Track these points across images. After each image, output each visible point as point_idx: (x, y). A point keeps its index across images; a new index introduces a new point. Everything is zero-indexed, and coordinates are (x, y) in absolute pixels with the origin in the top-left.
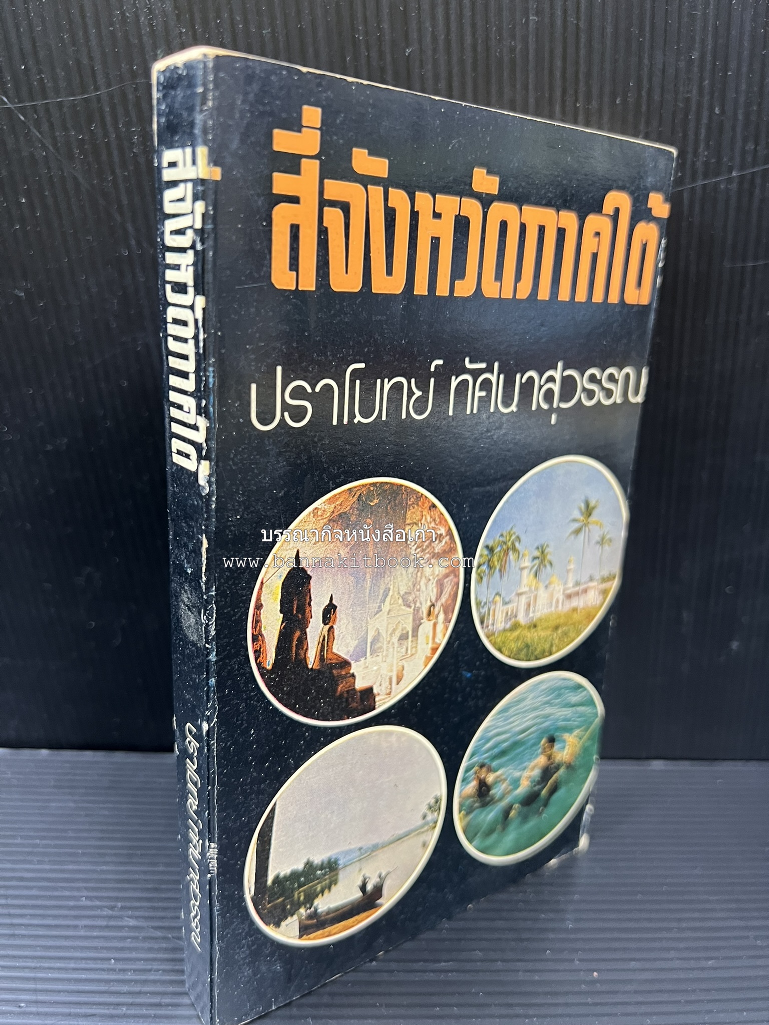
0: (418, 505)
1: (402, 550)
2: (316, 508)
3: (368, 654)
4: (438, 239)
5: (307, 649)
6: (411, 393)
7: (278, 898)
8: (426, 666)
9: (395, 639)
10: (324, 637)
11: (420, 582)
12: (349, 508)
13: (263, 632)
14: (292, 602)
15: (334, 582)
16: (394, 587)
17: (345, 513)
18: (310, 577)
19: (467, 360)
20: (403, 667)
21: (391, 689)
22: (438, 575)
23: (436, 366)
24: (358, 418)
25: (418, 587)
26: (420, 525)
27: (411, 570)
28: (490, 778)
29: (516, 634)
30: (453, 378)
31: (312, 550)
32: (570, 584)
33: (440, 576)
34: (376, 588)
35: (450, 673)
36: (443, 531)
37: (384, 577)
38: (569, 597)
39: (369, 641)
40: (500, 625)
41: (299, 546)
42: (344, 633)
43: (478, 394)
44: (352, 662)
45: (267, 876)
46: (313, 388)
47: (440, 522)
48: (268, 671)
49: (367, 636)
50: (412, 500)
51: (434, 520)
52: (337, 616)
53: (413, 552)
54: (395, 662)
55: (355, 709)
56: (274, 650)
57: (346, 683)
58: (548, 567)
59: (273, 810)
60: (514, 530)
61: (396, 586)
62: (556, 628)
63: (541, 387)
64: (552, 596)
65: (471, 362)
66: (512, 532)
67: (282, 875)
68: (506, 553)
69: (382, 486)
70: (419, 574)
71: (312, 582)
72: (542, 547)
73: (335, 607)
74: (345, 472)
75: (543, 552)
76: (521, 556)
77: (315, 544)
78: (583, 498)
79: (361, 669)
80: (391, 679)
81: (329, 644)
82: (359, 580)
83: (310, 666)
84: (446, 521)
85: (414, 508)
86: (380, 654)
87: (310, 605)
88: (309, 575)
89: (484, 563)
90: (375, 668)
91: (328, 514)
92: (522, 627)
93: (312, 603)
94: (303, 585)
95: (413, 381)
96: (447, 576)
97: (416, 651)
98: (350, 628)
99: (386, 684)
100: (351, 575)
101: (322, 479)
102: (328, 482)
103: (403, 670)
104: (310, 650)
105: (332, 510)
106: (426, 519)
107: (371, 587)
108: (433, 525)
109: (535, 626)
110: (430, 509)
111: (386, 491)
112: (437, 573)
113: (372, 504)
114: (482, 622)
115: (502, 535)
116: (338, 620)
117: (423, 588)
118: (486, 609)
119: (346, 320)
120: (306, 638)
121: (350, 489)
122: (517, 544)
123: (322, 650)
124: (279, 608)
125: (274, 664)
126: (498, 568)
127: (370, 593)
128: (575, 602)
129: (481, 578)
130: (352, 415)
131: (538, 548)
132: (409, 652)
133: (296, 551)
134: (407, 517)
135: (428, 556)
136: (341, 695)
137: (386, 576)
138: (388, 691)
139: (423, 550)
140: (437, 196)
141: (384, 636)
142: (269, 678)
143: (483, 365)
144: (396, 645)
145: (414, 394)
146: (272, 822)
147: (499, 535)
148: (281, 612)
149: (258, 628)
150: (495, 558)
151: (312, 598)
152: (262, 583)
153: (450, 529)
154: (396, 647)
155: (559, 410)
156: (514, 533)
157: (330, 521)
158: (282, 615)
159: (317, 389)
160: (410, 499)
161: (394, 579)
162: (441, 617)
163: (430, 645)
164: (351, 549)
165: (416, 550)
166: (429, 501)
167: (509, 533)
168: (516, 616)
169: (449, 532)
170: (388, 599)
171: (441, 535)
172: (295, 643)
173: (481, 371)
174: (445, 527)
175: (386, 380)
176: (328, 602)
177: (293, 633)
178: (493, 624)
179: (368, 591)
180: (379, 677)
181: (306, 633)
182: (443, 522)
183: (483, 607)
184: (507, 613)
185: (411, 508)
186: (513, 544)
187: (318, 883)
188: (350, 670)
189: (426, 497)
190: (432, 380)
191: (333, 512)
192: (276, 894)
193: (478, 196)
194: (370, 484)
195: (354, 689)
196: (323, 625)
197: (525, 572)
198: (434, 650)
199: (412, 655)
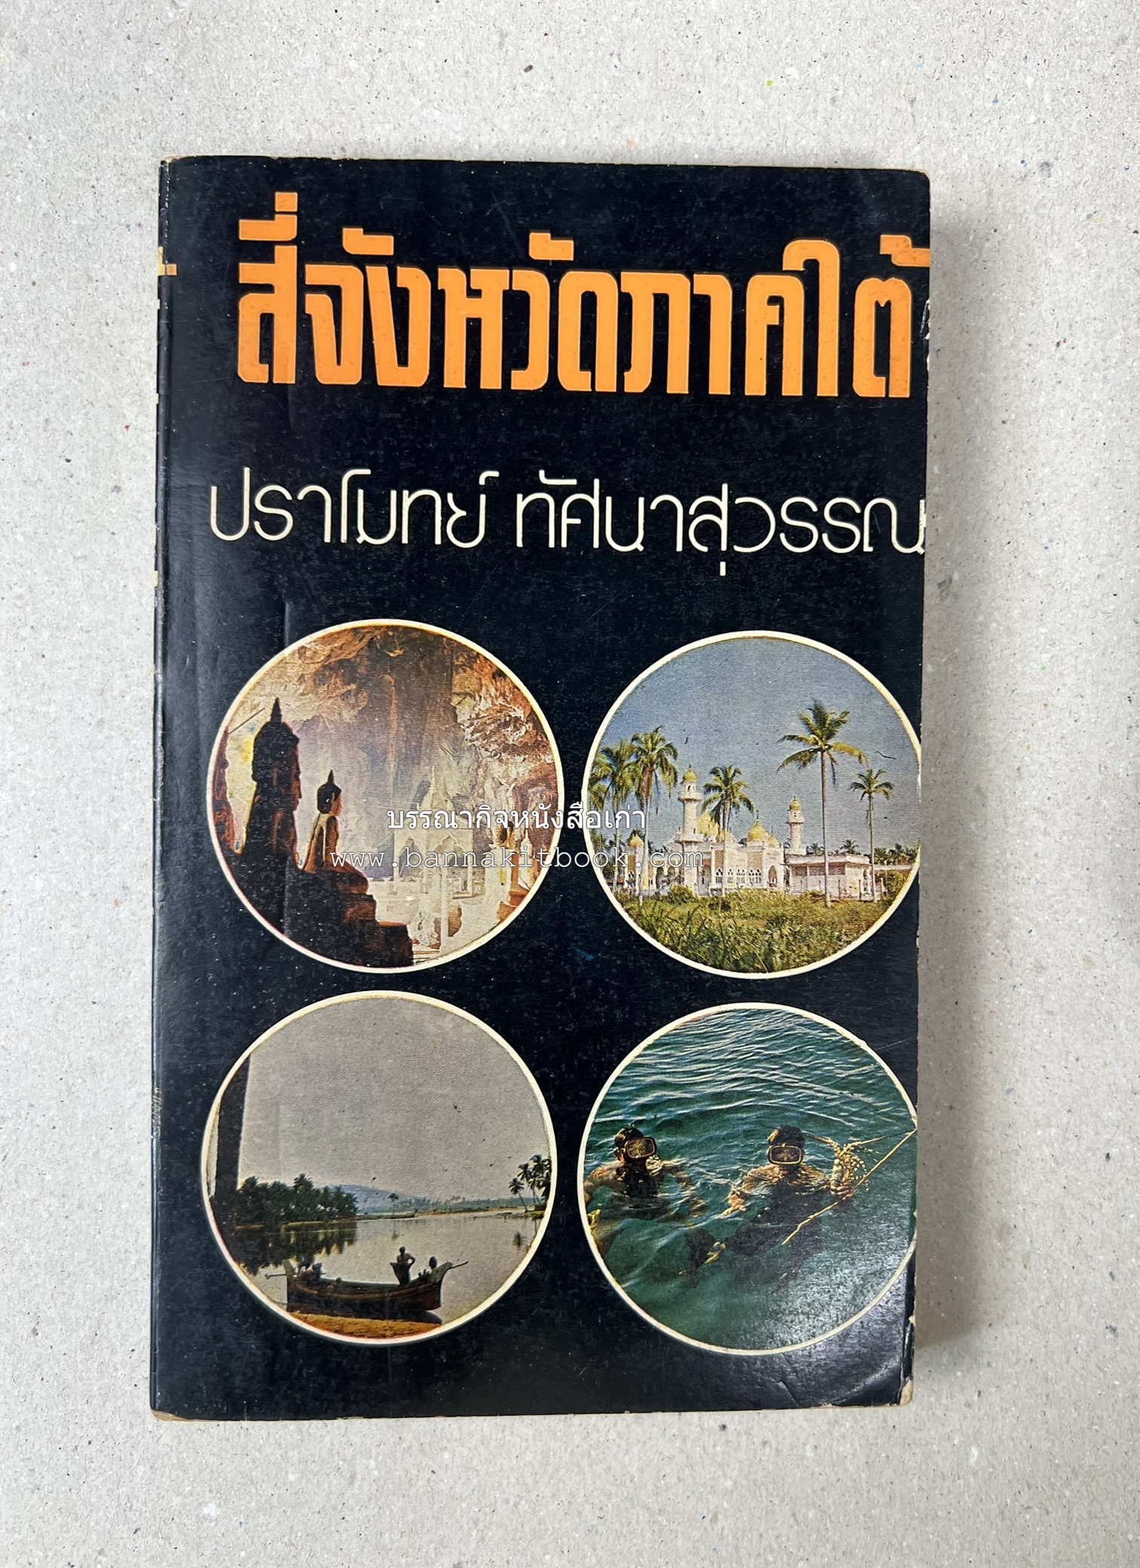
0: (471, 668)
1: (447, 730)
2: (303, 647)
3: (396, 873)
4: (478, 321)
5: (295, 841)
6: (447, 513)
7: (253, 1222)
8: (502, 920)
9: (442, 860)
10: (321, 829)
11: (483, 783)
12: (354, 654)
13: (229, 800)
14: (269, 767)
15: (335, 755)
16: (437, 782)
17: (348, 660)
18: (296, 740)
19: (542, 473)
20: (460, 910)
21: (439, 939)
22: (515, 779)
23: (487, 479)
24: (363, 537)
25: (481, 791)
26: (477, 698)
27: (465, 763)
28: (655, 1165)
29: (683, 910)
30: (520, 496)
31: (298, 703)
32: (799, 848)
33: (521, 782)
34: (406, 779)
35: (551, 944)
36: (520, 713)
37: (419, 764)
38: (800, 870)
39: (397, 853)
40: (646, 886)
41: (279, 692)
42: (353, 833)
43: (565, 521)
44: (369, 879)
45: (235, 1175)
46: (294, 494)
47: (515, 700)
48: (237, 856)
49: (393, 845)
50: (461, 659)
51: (503, 695)
52: (342, 803)
53: (469, 737)
54: (444, 898)
55: (374, 954)
56: (244, 829)
57: (360, 909)
58: (743, 807)
59: (245, 1067)
60: (661, 734)
61: (441, 781)
62: (777, 921)
63: (687, 521)
64: (757, 859)
65: (547, 476)
66: (657, 737)
67: (260, 1182)
68: (649, 768)
69: (406, 633)
70: (481, 771)
71: (300, 746)
72: (726, 773)
73: (338, 791)
74: (345, 605)
75: (727, 782)
76: (680, 780)
77: (303, 694)
78: (811, 704)
79: (384, 894)
80: (437, 922)
81: (330, 841)
82: (376, 759)
83: (301, 867)
84: (525, 698)
85: (465, 671)
86: (417, 879)
87: (298, 780)
88: (294, 736)
89: (605, 777)
90: (410, 898)
91: (322, 658)
92: (696, 901)
93: (301, 777)
94: (286, 748)
95: (450, 496)
96: (533, 784)
97: (483, 893)
98: (364, 826)
99: (429, 929)
100: (362, 749)
101: (311, 610)
102: (320, 615)
103: (460, 915)
104: (299, 843)
105: (327, 653)
106: (488, 691)
107: (397, 775)
108: (501, 701)
109: (726, 907)
110: (494, 678)
111: (415, 639)
112: (514, 776)
113: (392, 655)
114: (608, 873)
115: (635, 739)
116: (342, 810)
117: (490, 793)
118: (614, 851)
119: (340, 417)
120: (293, 824)
121: (355, 630)
122: (670, 759)
123: (318, 848)
124: (251, 772)
125: (243, 849)
126: (634, 790)
127: (395, 784)
128: (814, 884)
129: (601, 801)
130: (353, 533)
131: (714, 772)
132: (469, 889)
133: (274, 698)
134: (455, 682)
135: (494, 746)
136: (350, 925)
137: (422, 764)
138: (434, 941)
139: (486, 737)
140: (472, 270)
141: (424, 852)
142: (238, 867)
143: (574, 482)
144: (445, 872)
145: (454, 513)
146: (244, 1088)
147: (630, 738)
148: (254, 777)
149: (222, 792)
150: (626, 774)
151: (301, 768)
152: (226, 733)
153: (533, 712)
154: (444, 876)
155: (730, 557)
156: (663, 740)
157: (324, 667)
158: (255, 783)
159: (301, 496)
160: (457, 658)
161: (437, 770)
162: (527, 846)
163: (508, 888)
164: (360, 712)
165: (472, 734)
166: (492, 665)
167: (652, 737)
168: (680, 880)
169: (532, 716)
170: (427, 800)
171: (517, 719)
172: (276, 827)
173: (569, 490)
174: (524, 707)
175: (406, 493)
176: (324, 780)
177: (274, 812)
178: (632, 882)
179: (392, 780)
180: (418, 915)
181: (292, 818)
182: (519, 700)
183: (608, 849)
184: (660, 870)
185: (460, 670)
186: (660, 755)
187: (321, 1226)
188: (366, 889)
189: (486, 659)
190: (483, 498)
191: (329, 656)
192: (249, 1211)
193: (541, 266)
194: (389, 628)
195: (373, 920)
196: (318, 812)
197: (692, 808)
198: (517, 898)
199: (474, 896)
